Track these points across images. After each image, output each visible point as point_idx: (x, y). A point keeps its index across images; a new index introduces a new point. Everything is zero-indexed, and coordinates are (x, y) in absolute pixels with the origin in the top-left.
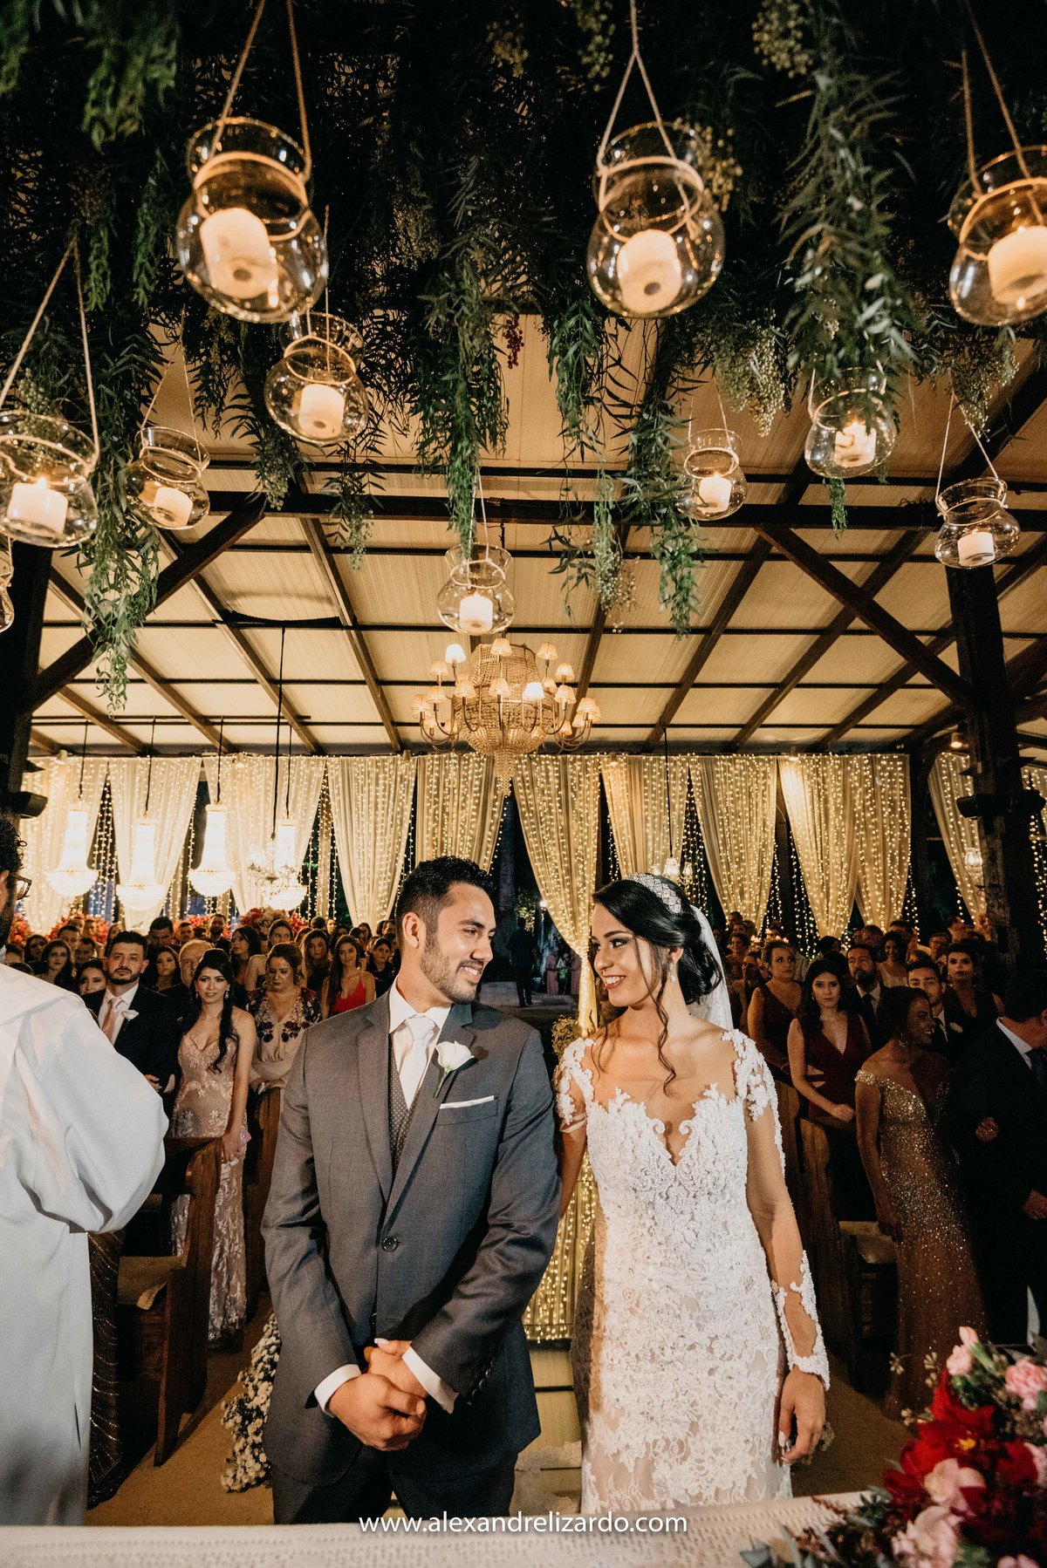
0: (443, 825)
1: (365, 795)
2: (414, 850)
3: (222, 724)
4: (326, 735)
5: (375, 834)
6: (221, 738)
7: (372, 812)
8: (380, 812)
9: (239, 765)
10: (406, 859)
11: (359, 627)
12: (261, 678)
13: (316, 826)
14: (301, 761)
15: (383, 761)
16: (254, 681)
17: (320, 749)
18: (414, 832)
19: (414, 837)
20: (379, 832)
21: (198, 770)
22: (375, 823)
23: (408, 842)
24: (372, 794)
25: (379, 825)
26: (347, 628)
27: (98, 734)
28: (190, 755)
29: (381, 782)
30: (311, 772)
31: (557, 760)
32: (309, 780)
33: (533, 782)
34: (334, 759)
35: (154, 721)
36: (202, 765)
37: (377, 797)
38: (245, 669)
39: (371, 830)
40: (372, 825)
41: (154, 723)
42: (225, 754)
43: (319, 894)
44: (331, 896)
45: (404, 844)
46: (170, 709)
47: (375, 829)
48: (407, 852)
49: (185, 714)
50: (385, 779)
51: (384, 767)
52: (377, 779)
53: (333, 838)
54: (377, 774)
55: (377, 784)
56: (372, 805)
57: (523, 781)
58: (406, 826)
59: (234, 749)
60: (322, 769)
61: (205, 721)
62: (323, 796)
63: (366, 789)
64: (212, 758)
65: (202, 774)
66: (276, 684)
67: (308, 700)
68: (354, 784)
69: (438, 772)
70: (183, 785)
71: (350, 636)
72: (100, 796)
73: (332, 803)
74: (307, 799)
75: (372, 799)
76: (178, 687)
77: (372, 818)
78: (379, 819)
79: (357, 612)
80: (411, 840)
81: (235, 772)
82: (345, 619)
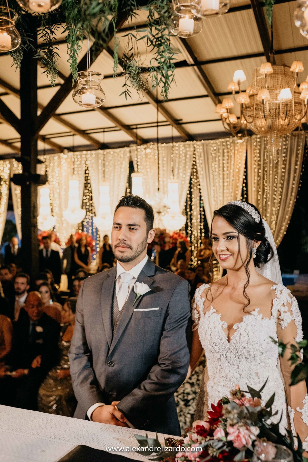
0: (264, 179)
1: (217, 163)
2: (247, 194)
3: (137, 128)
4: (193, 129)
5: (224, 186)
6: (136, 136)
7: (221, 172)
8: (226, 172)
9: (148, 151)
11: (199, 63)
12: (151, 100)
13: (190, 183)
14: (180, 146)
15: (227, 142)
16: (147, 103)
17: (191, 137)
18: (246, 184)
19: (246, 186)
20: (225, 184)
21: (128, 155)
22: (223, 179)
23: (243, 191)
24: (221, 162)
25: (225, 180)
26: (192, 65)
27: (79, 140)
28: (123, 147)
29: (226, 154)
30: (187, 151)
32: (186, 156)
34: (199, 143)
35: (104, 130)
36: (130, 152)
37: (223, 164)
38: (142, 97)
39: (221, 184)
40: (221, 181)
41: (104, 132)
42: (141, 145)
43: (194, 221)
44: (201, 222)
45: (240, 191)
46: (110, 123)
47: (224, 182)
49: (117, 125)
50: (228, 152)
51: (227, 145)
52: (223, 153)
53: (200, 189)
54: (223, 150)
55: (223, 156)
56: (221, 169)
58: (241, 180)
59: (145, 141)
60: (192, 149)
61: (128, 128)
62: (193, 165)
63: (217, 159)
64: (133, 147)
65: (130, 157)
66: (158, 102)
67: (180, 110)
68: (210, 157)
69: (260, 146)
70: (121, 164)
71: (194, 69)
72: (84, 172)
73: (199, 169)
74: (185, 167)
75: (221, 165)
76: (112, 111)
77: (221, 176)
78: (225, 177)
79: (196, 55)
80: (245, 189)
81: (146, 155)
82: (190, 60)
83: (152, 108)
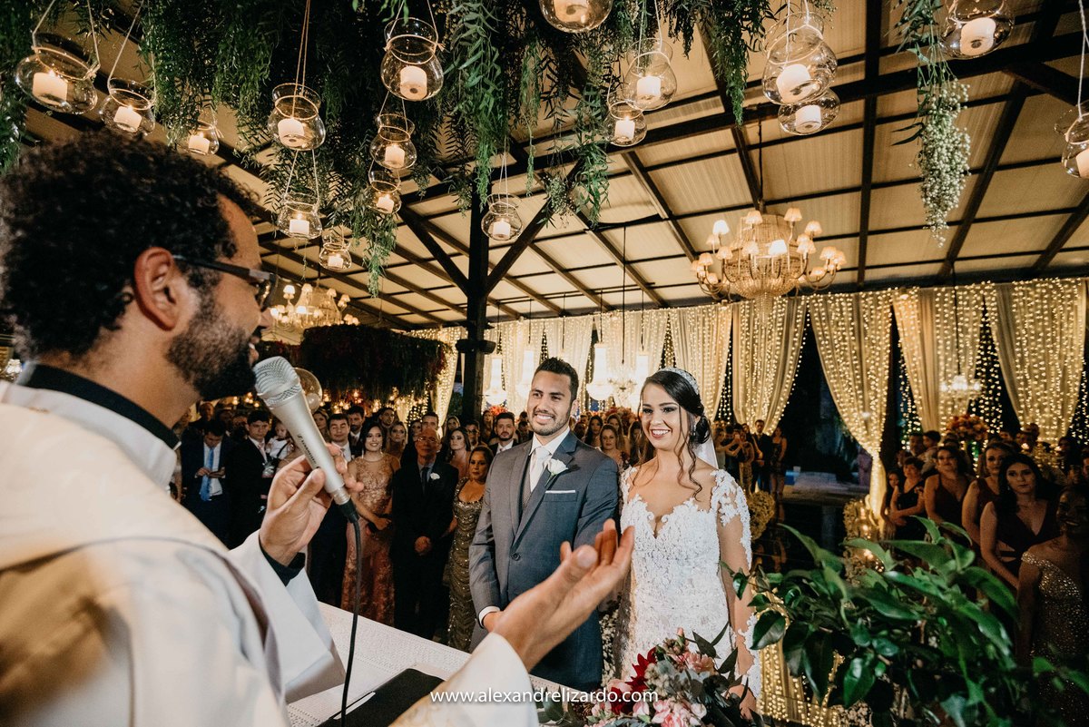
0: (753, 353)
1: (695, 333)
2: (731, 371)
3: (601, 293)
4: (668, 294)
5: (704, 361)
6: (601, 302)
7: (701, 344)
8: (707, 345)
9: (614, 318)
10: (726, 378)
11: (674, 218)
12: (618, 261)
13: (663, 356)
14: (651, 313)
15: (708, 308)
16: (614, 264)
17: (665, 304)
18: (731, 358)
19: (731, 361)
20: (706, 358)
21: (591, 323)
22: (703, 352)
23: (727, 367)
24: (700, 332)
25: (706, 354)
26: (666, 219)
27: (537, 306)
28: (587, 314)
29: (706, 323)
30: (659, 320)
31: (850, 297)
32: (658, 325)
33: (828, 317)
34: (674, 310)
35: (565, 295)
36: (594, 320)
37: (704, 334)
38: (608, 257)
39: (700, 358)
40: (701, 354)
41: (565, 296)
42: (606, 312)
45: (724, 367)
46: (571, 287)
47: (704, 356)
48: (727, 372)
49: (580, 289)
50: (709, 321)
51: (709, 312)
52: (704, 322)
53: (675, 363)
54: (704, 318)
55: (704, 325)
56: (701, 340)
57: (820, 316)
58: (726, 354)
59: (611, 308)
60: (666, 317)
61: (592, 293)
62: (667, 335)
63: (696, 329)
64: (598, 315)
65: (594, 325)
66: (627, 264)
67: (652, 272)
68: (688, 326)
69: (749, 313)
70: (583, 333)
71: (669, 225)
72: (541, 341)
73: (673, 340)
74: (657, 338)
75: (700, 336)
76: (573, 273)
77: (700, 349)
78: (706, 349)
79: (670, 208)
80: (729, 364)
81: (612, 323)
82: (664, 214)
83: (619, 269)
